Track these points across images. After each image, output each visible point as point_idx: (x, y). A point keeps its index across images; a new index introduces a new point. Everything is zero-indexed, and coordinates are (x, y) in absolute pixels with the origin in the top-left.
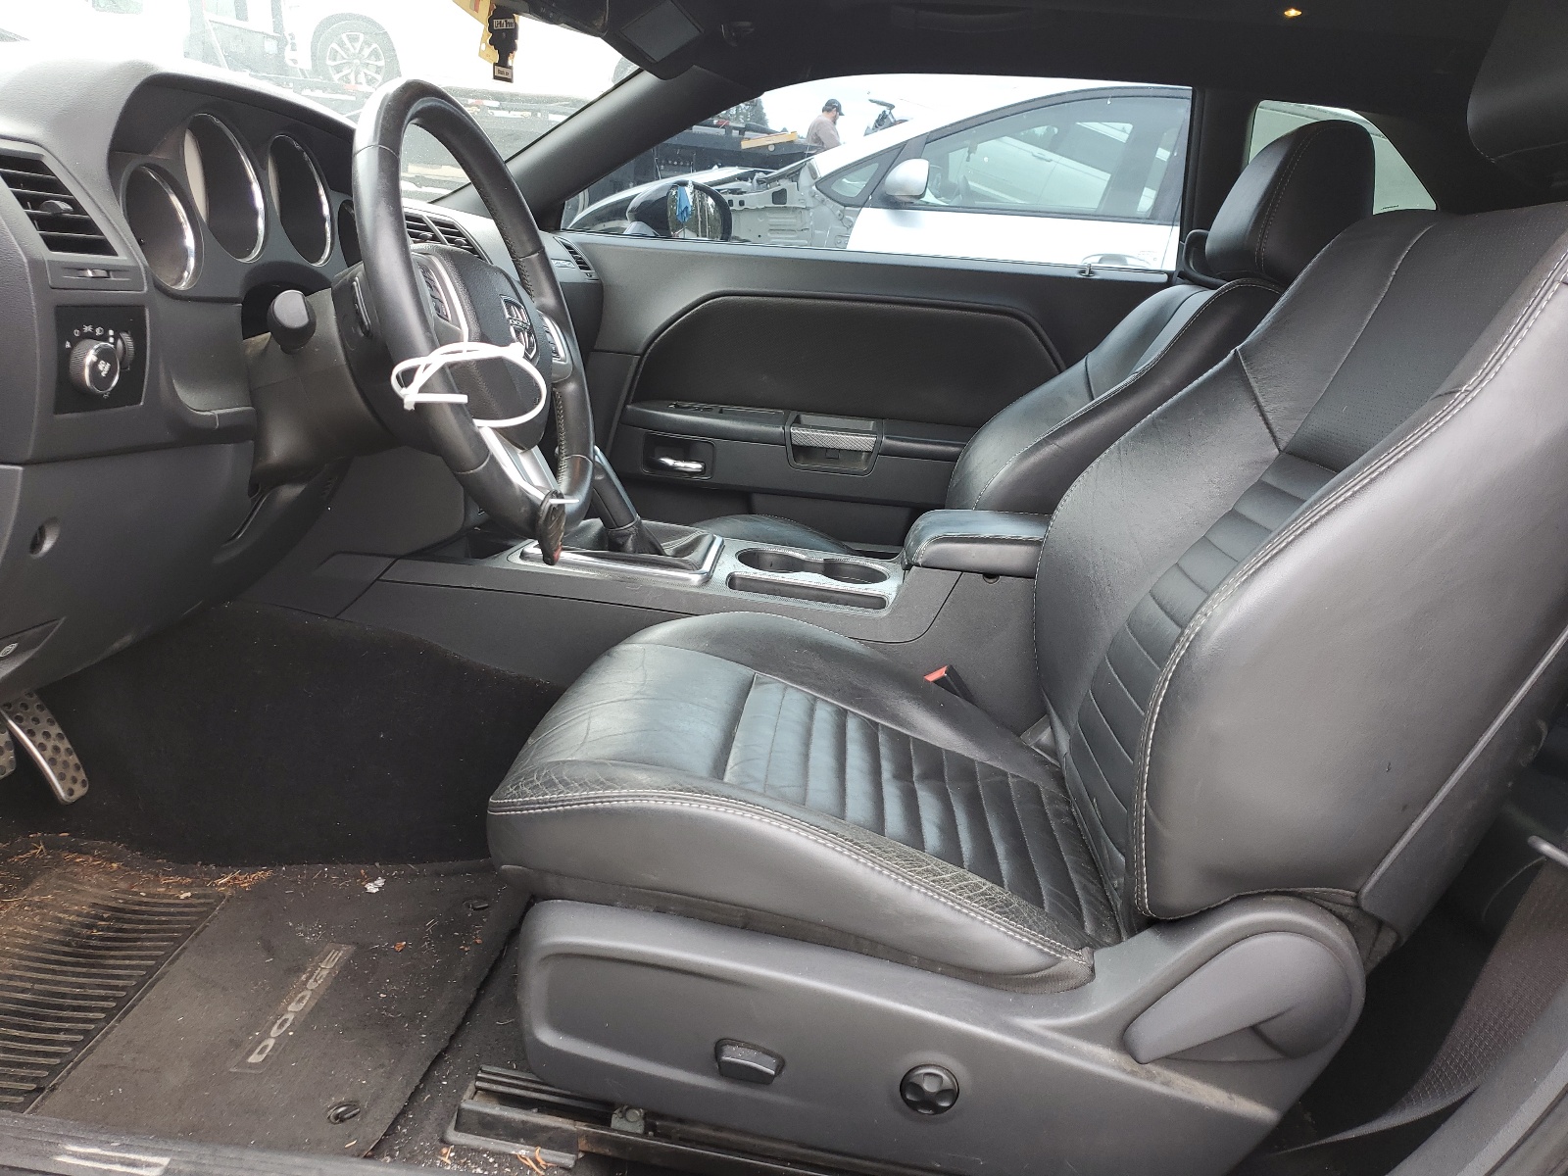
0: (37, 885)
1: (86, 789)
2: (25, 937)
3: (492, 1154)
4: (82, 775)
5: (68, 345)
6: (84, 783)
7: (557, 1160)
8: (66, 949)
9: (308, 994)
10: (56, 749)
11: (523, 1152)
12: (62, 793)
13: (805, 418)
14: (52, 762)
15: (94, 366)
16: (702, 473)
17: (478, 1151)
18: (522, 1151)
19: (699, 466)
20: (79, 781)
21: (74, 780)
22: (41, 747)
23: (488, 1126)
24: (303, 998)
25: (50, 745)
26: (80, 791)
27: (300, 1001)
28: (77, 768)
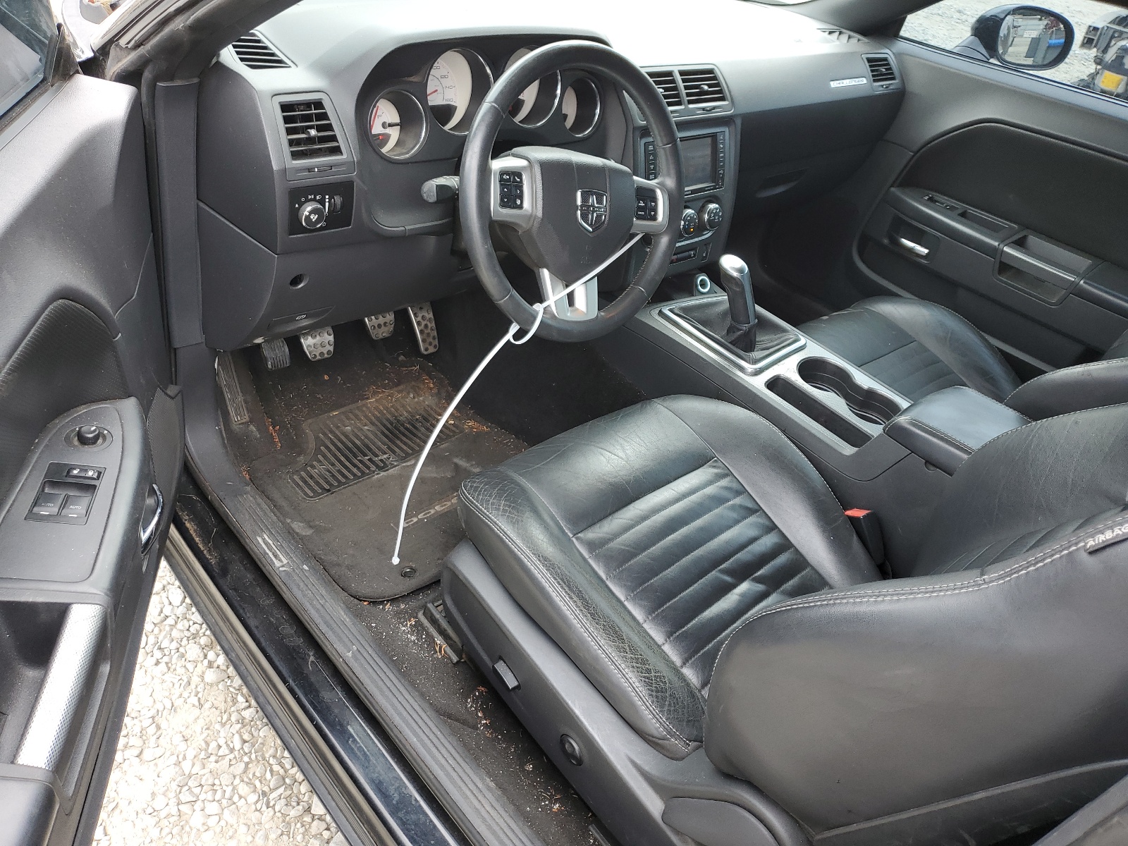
0: (401, 387)
1: (436, 350)
2: (380, 412)
3: (428, 634)
4: (436, 342)
5: (297, 206)
6: (435, 347)
7: (451, 655)
8: (389, 426)
9: (449, 504)
10: (426, 326)
11: (439, 642)
12: (422, 348)
13: (1033, 240)
14: (421, 332)
15: (308, 218)
16: (926, 257)
17: (424, 628)
18: (439, 640)
19: (926, 251)
20: (433, 345)
21: (430, 344)
22: (419, 323)
23: (433, 621)
24: (445, 505)
25: (423, 323)
26: (431, 350)
27: (442, 506)
28: (434, 338)
